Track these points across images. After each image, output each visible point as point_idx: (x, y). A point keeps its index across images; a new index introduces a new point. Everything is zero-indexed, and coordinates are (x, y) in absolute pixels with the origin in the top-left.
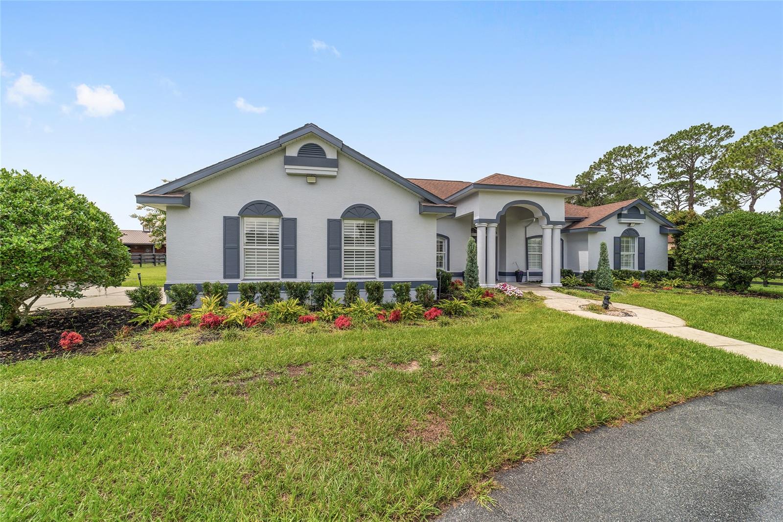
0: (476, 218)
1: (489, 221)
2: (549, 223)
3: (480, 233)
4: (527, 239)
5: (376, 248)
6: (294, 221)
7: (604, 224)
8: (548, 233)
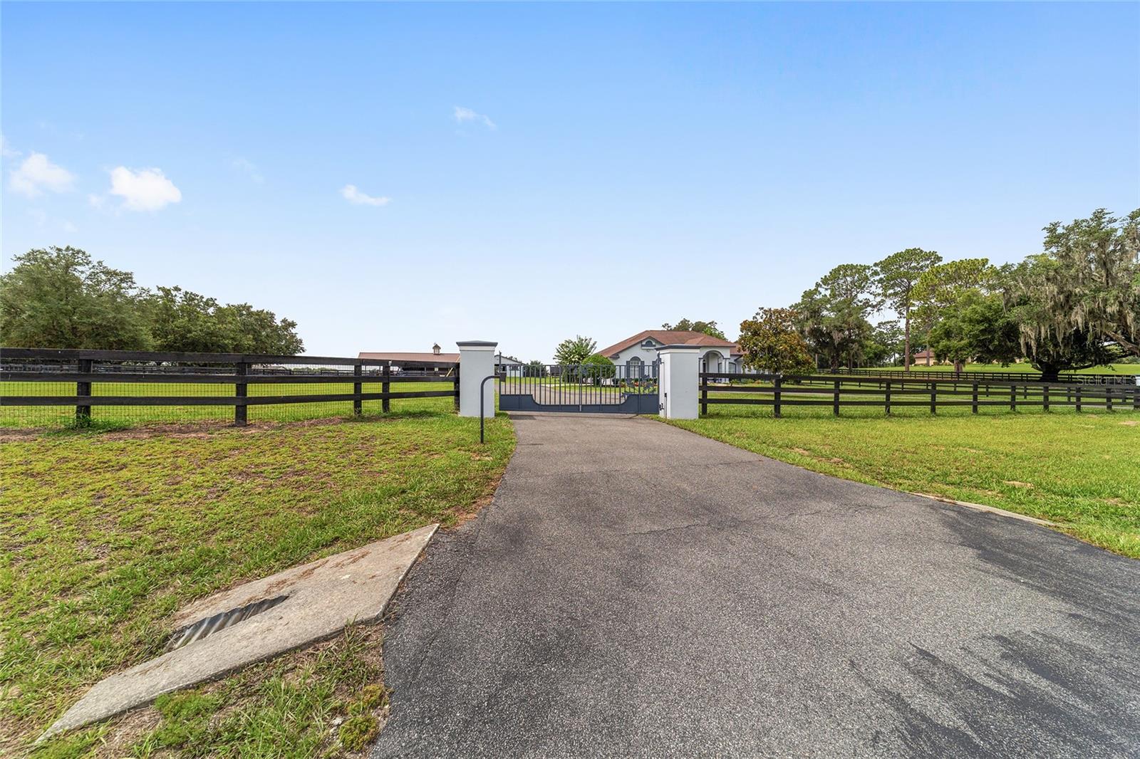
2: (724, 359)
6: (643, 362)
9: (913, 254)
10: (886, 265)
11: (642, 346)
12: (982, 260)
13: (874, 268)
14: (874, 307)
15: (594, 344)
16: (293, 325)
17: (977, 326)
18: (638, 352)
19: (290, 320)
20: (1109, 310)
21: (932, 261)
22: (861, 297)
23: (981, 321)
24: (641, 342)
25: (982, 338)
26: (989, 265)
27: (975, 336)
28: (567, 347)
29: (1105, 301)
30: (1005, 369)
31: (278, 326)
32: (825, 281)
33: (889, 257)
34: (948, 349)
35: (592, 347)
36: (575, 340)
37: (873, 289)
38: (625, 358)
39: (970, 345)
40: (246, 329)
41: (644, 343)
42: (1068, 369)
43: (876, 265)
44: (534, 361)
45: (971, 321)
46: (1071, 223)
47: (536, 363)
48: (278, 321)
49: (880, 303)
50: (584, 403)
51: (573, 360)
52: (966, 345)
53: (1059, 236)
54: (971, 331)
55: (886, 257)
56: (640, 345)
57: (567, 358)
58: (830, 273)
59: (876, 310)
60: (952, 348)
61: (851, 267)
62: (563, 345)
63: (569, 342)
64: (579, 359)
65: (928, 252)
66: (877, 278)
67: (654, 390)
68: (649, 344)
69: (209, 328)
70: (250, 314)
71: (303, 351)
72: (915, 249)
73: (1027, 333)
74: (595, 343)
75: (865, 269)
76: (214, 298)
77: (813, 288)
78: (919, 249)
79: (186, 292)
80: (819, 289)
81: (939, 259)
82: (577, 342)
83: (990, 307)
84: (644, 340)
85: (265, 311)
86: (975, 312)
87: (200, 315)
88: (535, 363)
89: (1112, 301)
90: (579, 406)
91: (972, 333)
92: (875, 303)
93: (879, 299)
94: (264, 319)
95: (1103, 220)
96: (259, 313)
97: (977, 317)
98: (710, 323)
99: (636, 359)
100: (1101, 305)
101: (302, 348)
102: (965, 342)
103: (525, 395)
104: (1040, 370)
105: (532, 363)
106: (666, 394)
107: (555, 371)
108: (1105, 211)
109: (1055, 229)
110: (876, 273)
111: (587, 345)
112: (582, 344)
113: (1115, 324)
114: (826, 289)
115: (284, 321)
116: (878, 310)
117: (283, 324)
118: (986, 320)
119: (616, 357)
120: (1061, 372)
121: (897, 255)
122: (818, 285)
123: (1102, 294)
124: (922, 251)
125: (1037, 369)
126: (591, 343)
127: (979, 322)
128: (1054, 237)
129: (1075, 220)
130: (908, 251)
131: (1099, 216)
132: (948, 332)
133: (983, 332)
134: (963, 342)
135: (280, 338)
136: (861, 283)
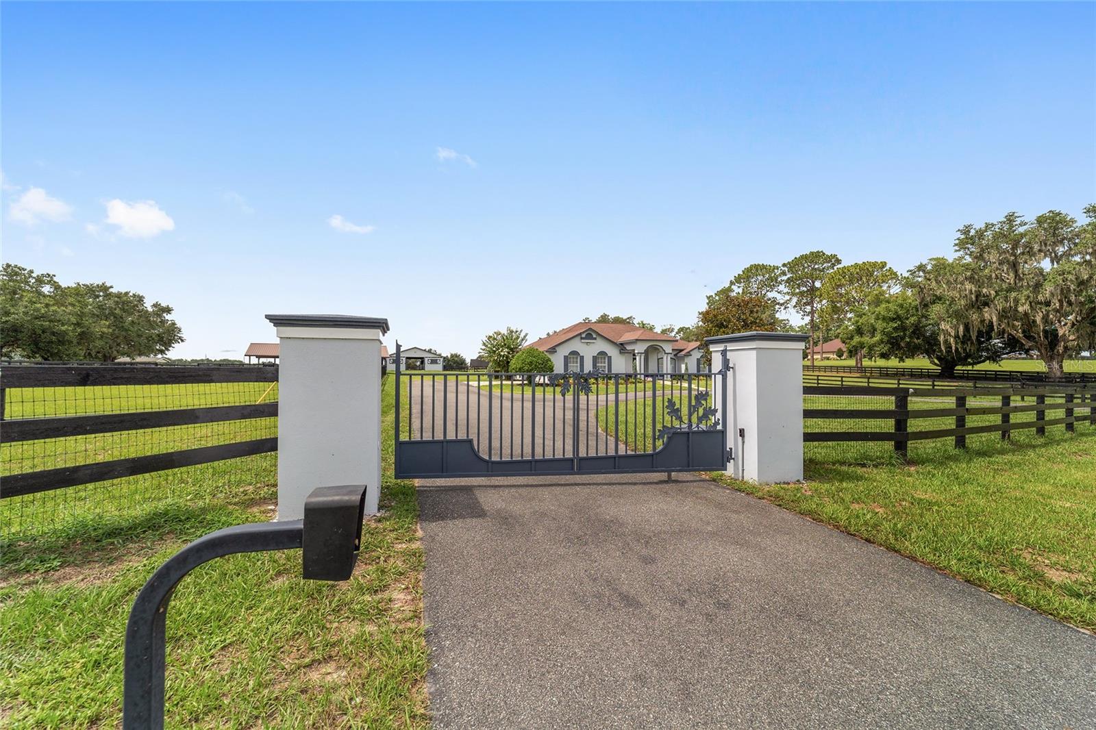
0: (636, 352)
1: (642, 353)
2: (665, 353)
3: (638, 358)
4: (658, 359)
5: (607, 365)
6: (583, 357)
7: (691, 353)
8: (665, 358)
9: (816, 256)
10: (793, 266)
11: (582, 338)
12: (881, 262)
13: (783, 269)
14: (782, 305)
15: (525, 337)
16: (168, 310)
17: (891, 324)
18: (577, 346)
19: (164, 304)
20: (1020, 309)
21: (833, 264)
22: (770, 295)
23: (894, 319)
24: (580, 334)
25: (895, 335)
26: (887, 267)
27: (888, 334)
28: (495, 339)
29: (1016, 301)
30: (902, 365)
31: (147, 311)
32: (738, 279)
33: (796, 258)
34: (862, 346)
35: (523, 340)
36: (504, 332)
37: (782, 287)
38: (564, 351)
39: (882, 341)
40: (102, 313)
41: (583, 336)
42: (964, 365)
43: (784, 265)
44: (453, 353)
45: (884, 319)
46: (983, 226)
47: (456, 356)
48: (148, 305)
49: (787, 302)
50: (582, 454)
51: (502, 353)
52: (878, 341)
53: (972, 238)
54: (885, 329)
55: (793, 259)
56: (579, 337)
57: (495, 351)
58: (743, 271)
59: (783, 307)
60: (865, 345)
61: (764, 267)
62: (490, 337)
63: (498, 333)
64: (509, 353)
65: (829, 255)
66: (785, 278)
67: (717, 423)
68: (589, 336)
69: (38, 310)
70: (108, 296)
71: (182, 341)
72: (818, 252)
73: (947, 330)
74: (526, 335)
75: (774, 269)
76: (51, 274)
77: (727, 285)
78: (822, 252)
79: (7, 264)
80: (733, 287)
81: (839, 261)
82: (506, 334)
83: (901, 306)
84: (584, 332)
85: (131, 294)
86: (888, 310)
87: (25, 294)
88: (454, 356)
89: (1024, 301)
90: (571, 460)
91: (886, 330)
92: (782, 302)
93: (787, 297)
94: (129, 304)
95: (1014, 223)
96: (119, 295)
97: (891, 315)
98: (628, 318)
99: (574, 353)
100: (1012, 304)
101: (180, 338)
102: (877, 338)
103: (457, 442)
104: (937, 365)
105: (452, 356)
106: (742, 433)
107: (478, 364)
108: (1016, 215)
109: (969, 231)
110: (784, 273)
111: (518, 337)
112: (512, 336)
113: (1020, 323)
114: (739, 287)
115: (155, 305)
116: (785, 308)
117: (155, 309)
118: (898, 318)
119: (553, 350)
120: (957, 368)
121: (802, 257)
122: (732, 283)
123: (1013, 294)
124: (824, 254)
125: (936, 364)
126: (522, 335)
127: (893, 320)
128: (968, 239)
129: (986, 223)
130: (812, 253)
131: (1010, 219)
132: (860, 329)
133: (895, 329)
134: (875, 339)
135: (152, 325)
136: (772, 282)
